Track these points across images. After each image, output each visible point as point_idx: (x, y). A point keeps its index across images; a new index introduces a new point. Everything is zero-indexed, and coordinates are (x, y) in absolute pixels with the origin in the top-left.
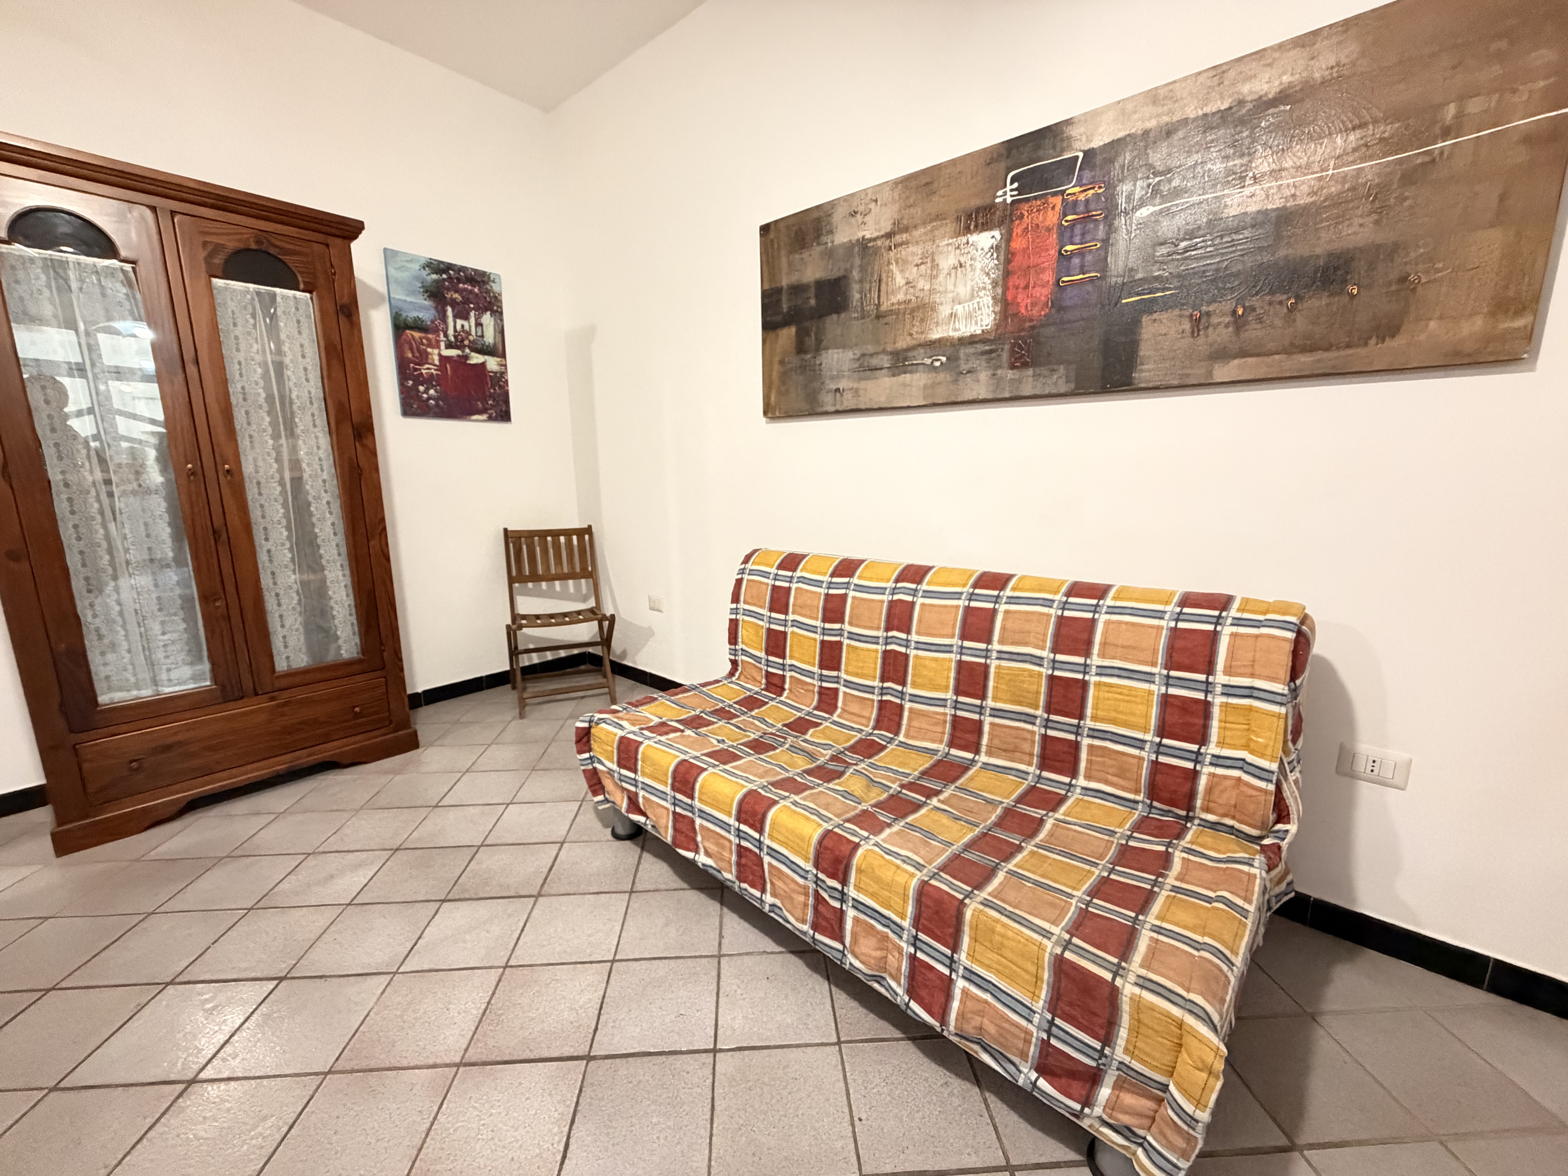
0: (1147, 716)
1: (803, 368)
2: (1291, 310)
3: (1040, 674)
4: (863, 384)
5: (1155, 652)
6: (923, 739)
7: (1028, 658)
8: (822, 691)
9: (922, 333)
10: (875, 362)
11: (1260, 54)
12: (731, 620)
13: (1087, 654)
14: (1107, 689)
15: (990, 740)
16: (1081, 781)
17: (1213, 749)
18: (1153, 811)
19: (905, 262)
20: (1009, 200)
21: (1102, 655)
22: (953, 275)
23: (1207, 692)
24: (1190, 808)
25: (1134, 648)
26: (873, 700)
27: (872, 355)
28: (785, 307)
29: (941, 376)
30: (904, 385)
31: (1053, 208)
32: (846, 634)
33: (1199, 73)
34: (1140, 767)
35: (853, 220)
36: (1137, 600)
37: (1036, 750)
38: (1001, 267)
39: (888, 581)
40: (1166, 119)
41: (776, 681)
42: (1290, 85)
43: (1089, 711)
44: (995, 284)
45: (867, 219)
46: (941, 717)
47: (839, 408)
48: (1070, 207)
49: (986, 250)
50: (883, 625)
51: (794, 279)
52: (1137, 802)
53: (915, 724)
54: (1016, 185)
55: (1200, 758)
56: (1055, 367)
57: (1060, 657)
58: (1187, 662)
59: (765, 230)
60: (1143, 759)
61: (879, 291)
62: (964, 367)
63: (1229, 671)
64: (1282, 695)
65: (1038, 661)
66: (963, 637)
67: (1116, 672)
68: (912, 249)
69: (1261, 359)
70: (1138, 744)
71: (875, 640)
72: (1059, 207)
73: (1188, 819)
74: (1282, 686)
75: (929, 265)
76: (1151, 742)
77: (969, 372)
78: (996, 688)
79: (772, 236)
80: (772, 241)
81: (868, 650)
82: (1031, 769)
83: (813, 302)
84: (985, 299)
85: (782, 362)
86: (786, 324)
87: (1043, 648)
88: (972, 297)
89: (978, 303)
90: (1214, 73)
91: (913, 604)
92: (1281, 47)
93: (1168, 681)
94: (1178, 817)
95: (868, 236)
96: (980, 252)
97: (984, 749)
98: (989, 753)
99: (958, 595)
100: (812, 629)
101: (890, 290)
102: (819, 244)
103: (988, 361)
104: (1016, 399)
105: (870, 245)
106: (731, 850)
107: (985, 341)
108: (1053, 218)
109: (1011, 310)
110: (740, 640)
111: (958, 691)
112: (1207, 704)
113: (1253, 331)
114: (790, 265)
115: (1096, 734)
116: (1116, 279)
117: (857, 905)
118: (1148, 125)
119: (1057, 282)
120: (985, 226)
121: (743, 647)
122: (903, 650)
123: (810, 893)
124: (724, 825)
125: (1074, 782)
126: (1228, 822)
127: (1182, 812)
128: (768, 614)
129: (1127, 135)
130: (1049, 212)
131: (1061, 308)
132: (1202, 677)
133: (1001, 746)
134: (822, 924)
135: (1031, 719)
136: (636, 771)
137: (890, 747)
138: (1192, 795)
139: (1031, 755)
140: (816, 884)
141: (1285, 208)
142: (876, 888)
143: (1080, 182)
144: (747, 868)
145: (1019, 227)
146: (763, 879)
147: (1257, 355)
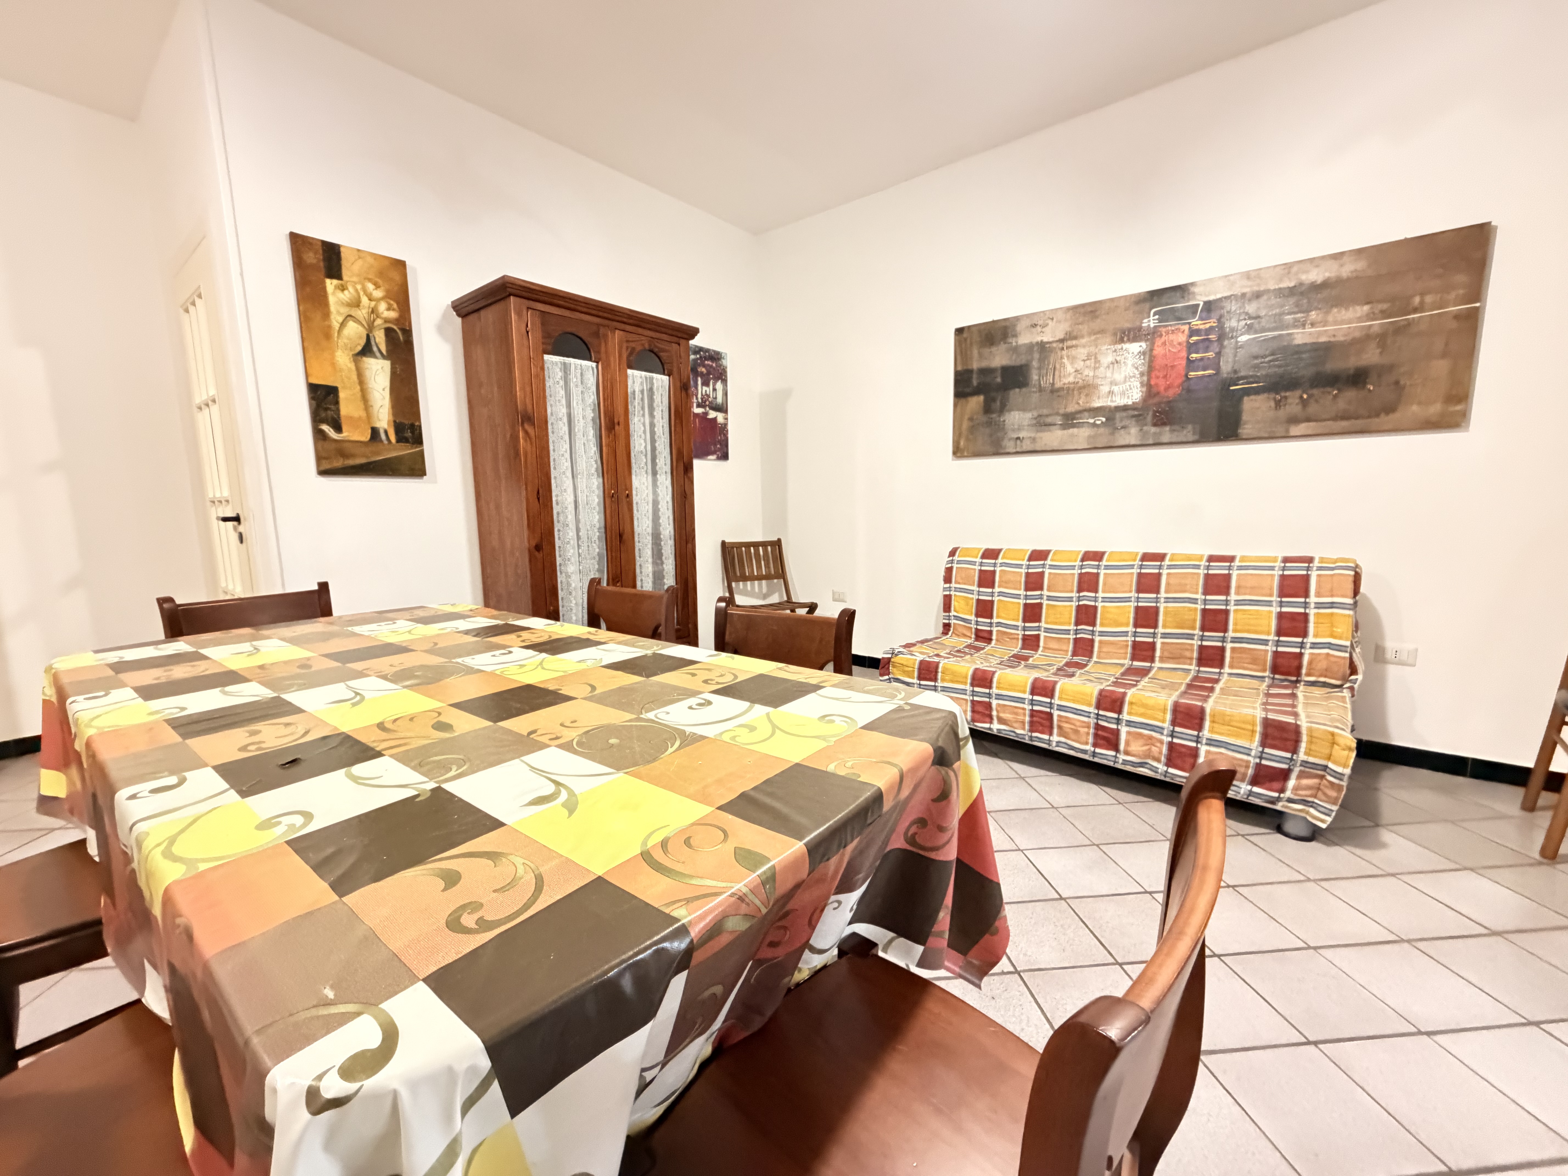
0: (1269, 626)
1: (989, 424)
2: (1335, 396)
3: (1196, 609)
4: (1039, 435)
5: (1271, 588)
6: (1111, 659)
7: (1187, 600)
8: (1025, 638)
9: (1087, 403)
10: (1049, 420)
11: (1312, 260)
12: (945, 596)
13: (1227, 594)
14: (1242, 613)
15: (1162, 653)
16: (1227, 670)
17: (1311, 639)
18: (1276, 681)
19: (1074, 358)
20: (1152, 325)
21: (1237, 593)
22: (1111, 368)
23: (1305, 608)
24: (1298, 674)
25: (1257, 588)
26: (1069, 639)
27: (1047, 416)
28: (975, 383)
29: (1102, 430)
30: (1072, 435)
31: (1183, 332)
32: (1045, 598)
33: (1276, 266)
34: (1266, 655)
35: (1034, 329)
36: (1256, 561)
37: (1195, 655)
38: (1147, 365)
39: (1076, 561)
40: (1256, 288)
41: (986, 635)
42: (1329, 278)
43: (1231, 628)
44: (1142, 374)
45: (1045, 329)
46: (1125, 643)
47: (1018, 450)
48: (1193, 332)
49: (1136, 354)
50: (1075, 589)
51: (984, 364)
52: (1264, 677)
53: (1105, 650)
54: (1157, 317)
55: (1304, 645)
56: (1185, 425)
57: (1208, 597)
58: (1292, 592)
59: (959, 331)
60: (1268, 651)
61: (1054, 375)
62: (1119, 425)
63: (1318, 595)
64: (1350, 605)
65: (1194, 601)
66: (1138, 592)
67: (1247, 602)
68: (1080, 350)
69: (1318, 423)
70: (1264, 642)
71: (1070, 599)
72: (1187, 332)
73: (1298, 681)
74: (1349, 600)
75: (1093, 360)
76: (1273, 640)
77: (1123, 427)
78: (1164, 621)
79: (965, 335)
80: (966, 339)
81: (1065, 606)
82: (1192, 667)
83: (999, 380)
84: (1135, 383)
85: (971, 419)
86: (976, 392)
87: (1197, 593)
88: (1125, 382)
89: (1130, 386)
90: (1285, 267)
91: (1098, 574)
92: (1323, 258)
93: (1281, 604)
94: (1292, 681)
95: (1045, 339)
96: (1131, 355)
97: (1157, 659)
98: (1161, 661)
99: (1131, 567)
100: (1017, 596)
101: (1062, 375)
102: (1005, 343)
103: (1137, 421)
104: (1158, 444)
105: (1048, 346)
106: (1025, 715)
107: (1135, 409)
108: (1182, 338)
109: (1154, 390)
110: (952, 609)
111: (1136, 625)
112: (1306, 616)
113: (1313, 408)
114: (981, 355)
115: (1236, 640)
116: (1225, 375)
117: (1129, 723)
118: (1245, 290)
119: (1186, 375)
120: (1135, 339)
121: (956, 614)
122: (1092, 603)
123: (1092, 725)
124: (1019, 700)
125: (1222, 671)
126: (1322, 679)
127: (1294, 678)
128: (978, 589)
129: (1232, 295)
130: (1180, 334)
131: (1189, 391)
132: (1302, 600)
133: (1170, 656)
134: (1101, 742)
135: (1191, 637)
136: (935, 680)
137: (1091, 664)
138: (1299, 667)
139: (1191, 659)
140: (1097, 719)
141: (1330, 342)
142: (1142, 710)
143: (1201, 319)
144: (1039, 723)
145: (1159, 342)
146: (1051, 727)
147: (1316, 421)
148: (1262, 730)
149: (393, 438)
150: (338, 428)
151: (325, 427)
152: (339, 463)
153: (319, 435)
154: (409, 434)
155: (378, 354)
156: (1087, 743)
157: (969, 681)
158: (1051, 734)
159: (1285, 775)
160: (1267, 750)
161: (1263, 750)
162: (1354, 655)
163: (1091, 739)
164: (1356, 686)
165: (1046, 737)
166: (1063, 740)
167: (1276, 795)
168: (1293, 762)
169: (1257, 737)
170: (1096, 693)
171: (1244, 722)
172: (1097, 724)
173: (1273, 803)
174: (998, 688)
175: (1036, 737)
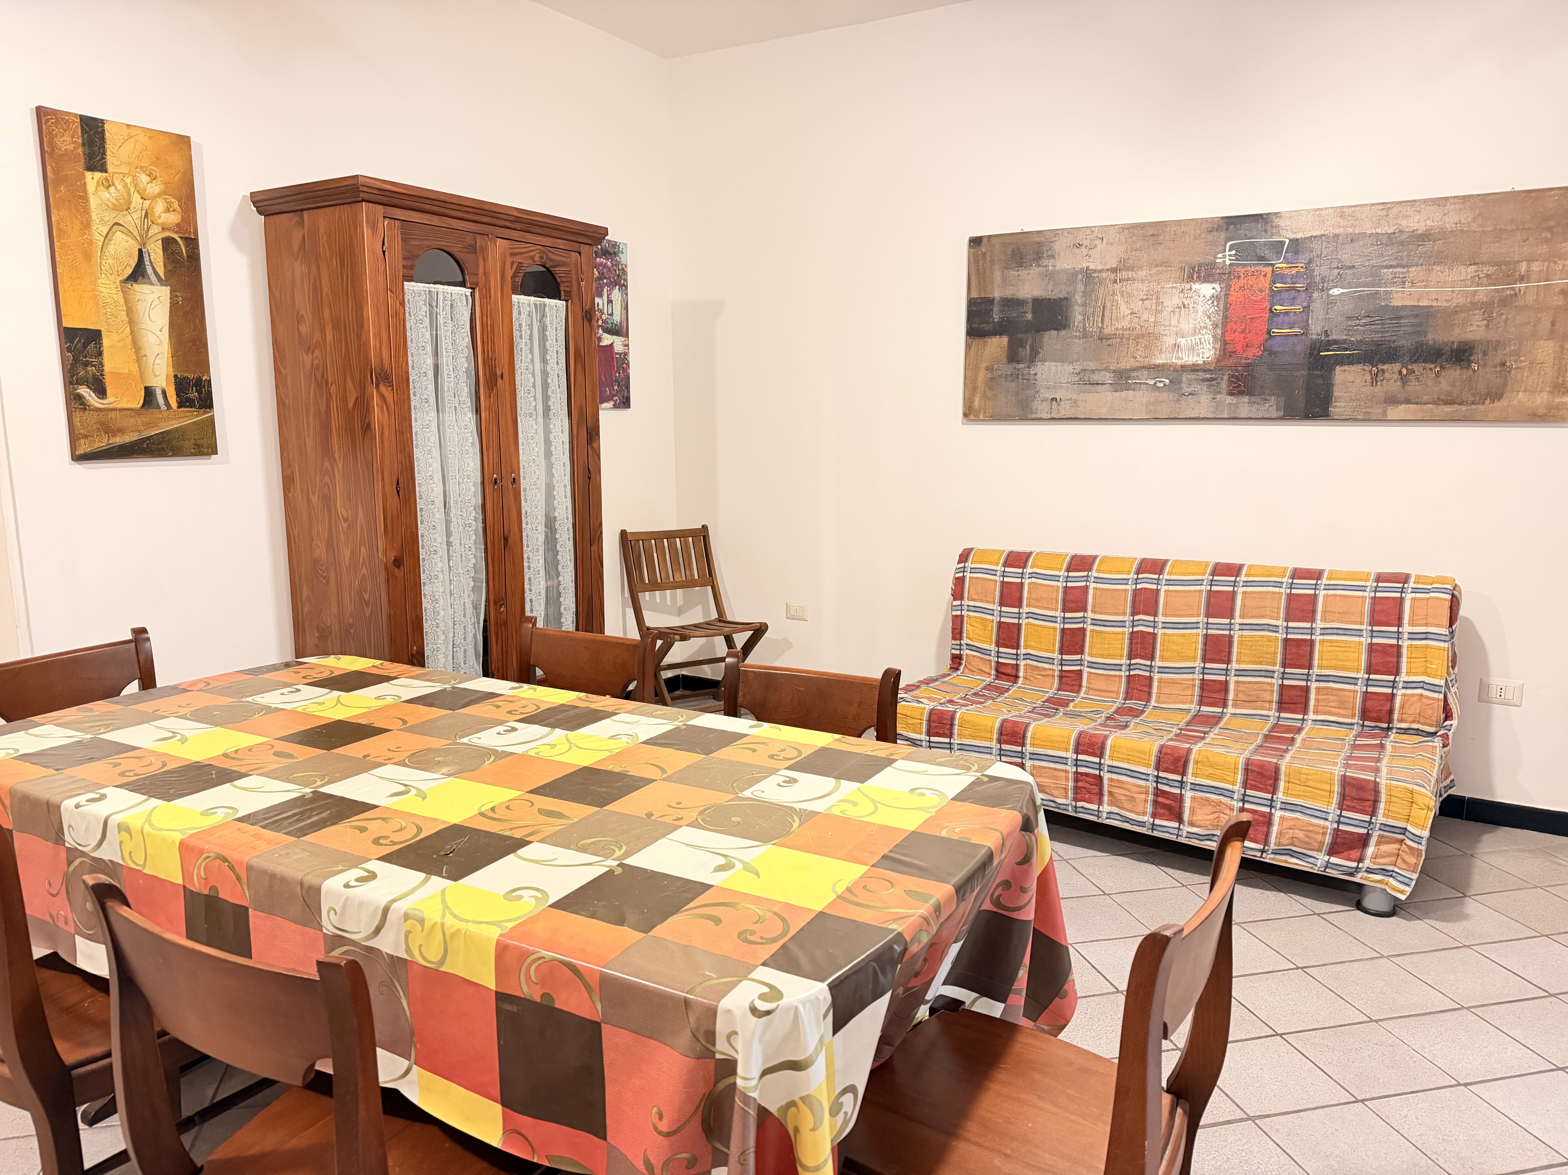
0: (1359, 660)
1: (1015, 376)
2: (1438, 375)
3: (1276, 639)
4: (1082, 396)
5: (1362, 614)
6: (1174, 703)
7: (1266, 627)
8: (1063, 676)
9: (1146, 357)
10: (1096, 377)
11: (1412, 203)
12: (955, 617)
13: (1313, 620)
14: (1329, 644)
15: (1236, 695)
16: (1311, 716)
17: (1403, 677)
18: (1365, 728)
19: (1129, 295)
20: (1228, 262)
21: (1324, 620)
22: (1177, 314)
23: (1398, 639)
24: (1390, 721)
25: (1347, 613)
26: (1121, 676)
27: (1093, 371)
28: (996, 317)
29: (1164, 396)
30: (1127, 400)
31: (1265, 276)
32: (1089, 621)
33: (1373, 205)
34: (1355, 698)
35: (1077, 251)
36: (1345, 579)
37: (1275, 697)
38: (1221, 313)
39: (1129, 573)
40: (1351, 230)
41: (1010, 671)
42: (1432, 228)
43: (1316, 662)
44: (1215, 326)
45: (1091, 252)
46: (1191, 683)
47: (1054, 415)
48: (1277, 277)
49: (1208, 298)
50: (1128, 610)
51: (1008, 292)
52: (1352, 724)
53: (1164, 691)
54: (1234, 252)
55: (1396, 685)
56: (1269, 398)
57: (1291, 624)
58: (1385, 619)
59: (975, 242)
60: (1357, 691)
61: (1103, 316)
62: (1186, 390)
63: (1412, 623)
64: (1446, 635)
65: (1275, 629)
66: (1208, 616)
67: (1335, 631)
68: (1137, 285)
69: (1419, 406)
70: (1353, 681)
71: (1122, 624)
72: (1269, 275)
73: (1389, 729)
74: (1445, 630)
75: (1154, 301)
76: (1362, 678)
77: (1190, 394)
78: (1239, 653)
79: (983, 248)
80: (984, 254)
81: (1114, 633)
82: (1271, 713)
83: (1029, 316)
84: (1206, 337)
85: (990, 368)
86: (998, 331)
87: (1277, 619)
88: (1194, 334)
89: (1200, 339)
90: (1383, 207)
91: (1158, 591)
92: (1426, 202)
93: (1372, 634)
94: (1382, 729)
95: (1092, 267)
96: (1202, 299)
97: (1230, 703)
98: (1235, 706)
99: (1199, 582)
100: (1052, 619)
101: (1114, 317)
102: (1039, 266)
103: (1209, 387)
104: (1234, 419)
105: (1095, 275)
106: (1067, 779)
107: (1205, 371)
108: (1265, 283)
109: (1230, 348)
110: (965, 635)
111: (1205, 660)
112: (1399, 647)
113: (1413, 386)
114: (1004, 279)
115: (1322, 678)
116: (1315, 337)
117: (1195, 787)
118: (1338, 231)
119: (1269, 332)
120: (1208, 278)
121: (969, 642)
122: (1151, 630)
123: (1151, 790)
124: (1060, 760)
125: (1306, 717)
126: (1415, 726)
127: (1385, 725)
128: (999, 608)
129: (1323, 235)
130: (1262, 278)
131: (1272, 353)
132: (1395, 629)
133: (1246, 699)
134: (1162, 811)
135: (1269, 674)
136: (951, 736)
137: (1148, 711)
138: (1391, 712)
139: (1271, 702)
140: (1157, 782)
141: (1432, 307)
142: (1210, 770)
143: (1286, 261)
144: (1085, 788)
145: (1236, 285)
146: (1101, 794)
147: (1417, 403)
148: (1340, 790)
149: (173, 402)
150: (101, 392)
151: (84, 391)
152: (101, 443)
153: (74, 402)
154: (194, 395)
155: (153, 278)
156: (1144, 814)
157: (995, 736)
158: (1100, 803)
159: (1364, 841)
160: (1344, 813)
161: (1341, 813)
162: (1449, 696)
163: (1149, 809)
164: (1450, 733)
165: (1095, 807)
166: (1115, 809)
167: (1354, 864)
168: (1371, 826)
169: (1335, 799)
170: (1155, 750)
171: (1321, 782)
172: (1157, 788)
173: (1351, 874)
174: (1032, 745)
175: (1082, 807)
